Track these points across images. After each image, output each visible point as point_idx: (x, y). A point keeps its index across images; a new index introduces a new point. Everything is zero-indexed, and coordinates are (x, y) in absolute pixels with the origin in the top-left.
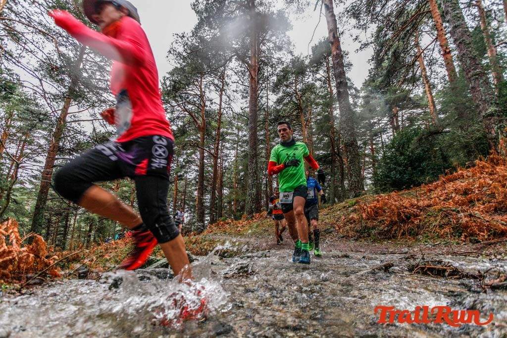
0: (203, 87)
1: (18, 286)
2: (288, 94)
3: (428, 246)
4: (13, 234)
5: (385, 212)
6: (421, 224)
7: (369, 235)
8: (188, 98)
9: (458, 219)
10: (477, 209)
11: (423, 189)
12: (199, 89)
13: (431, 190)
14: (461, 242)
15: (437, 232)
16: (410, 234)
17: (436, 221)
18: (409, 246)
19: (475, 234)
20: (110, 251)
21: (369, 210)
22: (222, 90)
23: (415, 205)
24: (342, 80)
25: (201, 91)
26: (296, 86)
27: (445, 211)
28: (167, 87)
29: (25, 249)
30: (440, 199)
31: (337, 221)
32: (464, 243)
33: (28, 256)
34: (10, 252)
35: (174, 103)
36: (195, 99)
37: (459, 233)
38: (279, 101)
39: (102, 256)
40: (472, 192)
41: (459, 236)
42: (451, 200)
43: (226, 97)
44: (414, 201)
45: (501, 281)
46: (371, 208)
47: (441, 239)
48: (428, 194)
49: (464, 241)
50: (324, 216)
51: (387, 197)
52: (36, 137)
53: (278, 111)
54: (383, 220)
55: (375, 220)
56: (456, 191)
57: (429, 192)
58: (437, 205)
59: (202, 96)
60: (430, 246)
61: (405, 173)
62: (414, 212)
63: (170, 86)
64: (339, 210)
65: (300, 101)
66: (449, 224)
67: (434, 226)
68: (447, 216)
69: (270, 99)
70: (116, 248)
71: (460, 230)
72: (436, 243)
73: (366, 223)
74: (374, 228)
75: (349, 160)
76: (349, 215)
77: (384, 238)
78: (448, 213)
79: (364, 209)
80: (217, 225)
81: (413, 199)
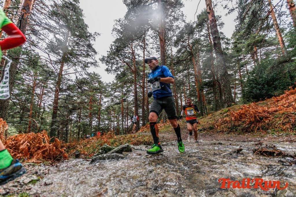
0: (133, 47)
1: (50, 162)
2: (184, 47)
3: (274, 136)
4: (45, 138)
5: (246, 116)
6: (270, 122)
7: (236, 130)
8: (125, 55)
11: (273, 99)
12: (131, 49)
13: (279, 101)
15: (281, 128)
16: (263, 129)
17: (280, 120)
18: (261, 137)
20: (90, 143)
21: (236, 115)
22: (144, 48)
23: (266, 111)
24: (216, 36)
25: (132, 50)
26: (188, 41)
27: (286, 114)
28: (113, 50)
29: (51, 145)
30: (284, 107)
31: (216, 122)
33: (53, 148)
34: (45, 146)
35: (118, 59)
36: (129, 55)
38: (179, 51)
39: (86, 146)
42: (291, 107)
43: (147, 52)
46: (237, 113)
47: (284, 132)
48: (276, 103)
50: (208, 119)
51: (248, 106)
52: (48, 84)
53: (178, 57)
54: (245, 121)
55: (240, 121)
57: (277, 102)
58: (281, 110)
59: (133, 53)
60: (276, 137)
61: (263, 90)
62: (265, 115)
63: (115, 49)
64: (218, 115)
65: (192, 50)
66: (289, 122)
67: (279, 123)
68: (288, 117)
69: (173, 51)
72: (281, 134)
73: (235, 123)
74: (239, 126)
75: (223, 85)
76: (224, 118)
77: (245, 132)
78: (289, 116)
79: (233, 115)
80: (146, 127)
81: (265, 107)
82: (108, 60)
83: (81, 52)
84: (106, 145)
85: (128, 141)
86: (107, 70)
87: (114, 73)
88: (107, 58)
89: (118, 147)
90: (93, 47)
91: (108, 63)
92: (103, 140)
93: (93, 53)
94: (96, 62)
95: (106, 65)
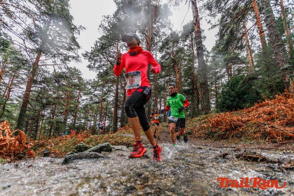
0: (119, 47)
1: (9, 160)
2: (168, 53)
4: (6, 130)
5: (222, 123)
6: (243, 131)
7: (213, 137)
8: (110, 54)
9: (265, 129)
10: (276, 123)
11: (245, 111)
12: (117, 49)
14: (266, 142)
15: (252, 136)
16: (237, 137)
17: (252, 129)
19: (275, 138)
20: (62, 141)
21: (213, 122)
23: (240, 120)
24: (200, 46)
25: (118, 50)
26: (173, 49)
27: (257, 124)
28: (98, 47)
29: (13, 138)
30: (254, 117)
31: (194, 128)
32: (268, 143)
33: (15, 143)
34: (5, 140)
35: (102, 57)
36: (114, 55)
37: (265, 137)
38: (163, 57)
39: (58, 144)
40: (274, 113)
41: (265, 139)
42: (261, 118)
44: (240, 118)
45: (292, 166)
46: (215, 121)
47: (255, 140)
48: (248, 114)
49: (268, 142)
50: (187, 125)
51: (224, 115)
52: (21, 74)
53: (162, 63)
54: (221, 128)
55: (216, 128)
56: (264, 113)
57: (249, 113)
58: (253, 120)
60: (248, 144)
61: (235, 102)
62: (240, 124)
63: (100, 46)
64: (196, 121)
65: (175, 58)
66: (259, 131)
67: (251, 132)
68: (258, 127)
70: (66, 140)
71: (265, 135)
72: (252, 142)
73: (212, 129)
74: (216, 132)
75: (202, 93)
76: (202, 124)
77: (221, 138)
78: (259, 125)
79: (211, 122)
80: (125, 128)
81: (239, 117)
82: (91, 56)
83: (63, 44)
84: (82, 144)
85: (105, 141)
86: (89, 67)
87: (96, 70)
88: (90, 54)
89: (96, 146)
90: (77, 40)
91: (91, 60)
92: (77, 139)
93: (76, 47)
94: (78, 56)
95: (89, 61)
